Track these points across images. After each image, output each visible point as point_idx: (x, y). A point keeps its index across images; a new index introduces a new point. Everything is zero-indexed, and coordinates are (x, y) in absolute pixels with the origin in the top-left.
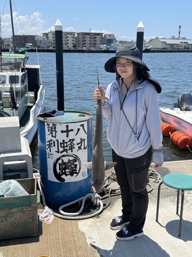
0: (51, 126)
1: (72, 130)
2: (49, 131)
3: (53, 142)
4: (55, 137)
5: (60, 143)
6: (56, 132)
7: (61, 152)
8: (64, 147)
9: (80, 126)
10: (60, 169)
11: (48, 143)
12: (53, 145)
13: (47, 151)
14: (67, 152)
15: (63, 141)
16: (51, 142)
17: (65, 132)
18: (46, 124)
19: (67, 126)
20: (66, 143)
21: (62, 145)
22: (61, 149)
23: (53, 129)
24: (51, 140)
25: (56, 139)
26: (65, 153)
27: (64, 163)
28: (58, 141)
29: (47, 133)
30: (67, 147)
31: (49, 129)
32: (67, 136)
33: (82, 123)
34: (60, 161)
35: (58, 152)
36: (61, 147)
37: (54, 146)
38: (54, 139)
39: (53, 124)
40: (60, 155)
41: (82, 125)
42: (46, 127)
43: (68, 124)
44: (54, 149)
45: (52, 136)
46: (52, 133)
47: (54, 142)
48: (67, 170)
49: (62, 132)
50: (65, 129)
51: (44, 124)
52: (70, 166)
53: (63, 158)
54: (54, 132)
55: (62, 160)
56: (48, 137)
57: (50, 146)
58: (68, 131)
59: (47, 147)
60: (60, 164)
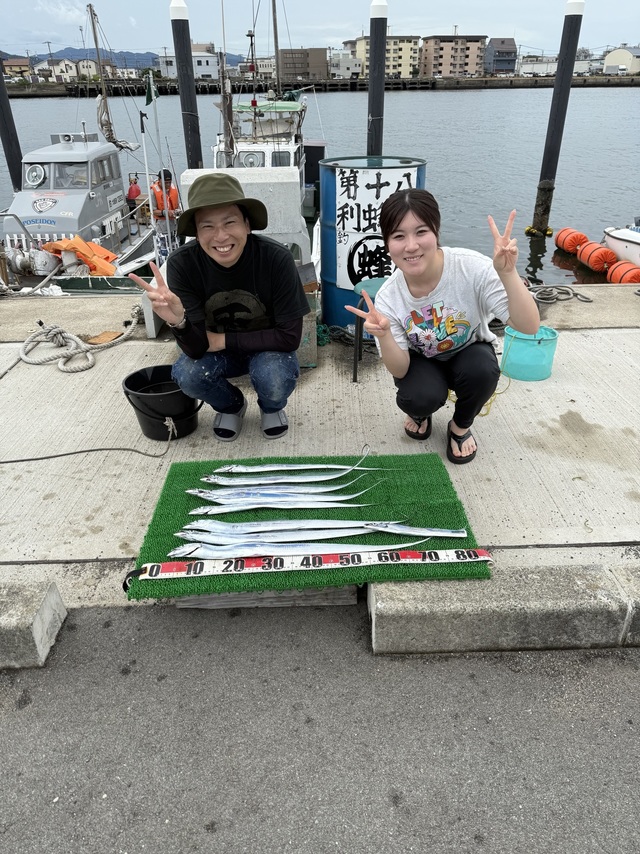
0: (346, 175)
1: (387, 184)
2: (342, 186)
3: (349, 209)
4: (354, 198)
5: (364, 212)
6: (356, 187)
7: (364, 230)
8: (370, 219)
9: (405, 176)
10: (360, 265)
11: (339, 212)
12: (348, 216)
13: (338, 227)
14: (375, 230)
15: (370, 206)
16: (345, 210)
17: (373, 187)
18: (338, 173)
19: (379, 176)
20: (375, 210)
21: (367, 216)
22: (364, 224)
23: (350, 183)
24: (346, 205)
25: (356, 201)
26: (370, 232)
27: (367, 252)
28: (358, 206)
29: (340, 190)
30: (375, 218)
31: (343, 182)
32: (378, 197)
33: (407, 171)
34: (361, 249)
35: (358, 229)
36: (366, 219)
37: (352, 217)
38: (352, 203)
39: (352, 172)
40: (360, 236)
41: (408, 176)
42: (338, 178)
43: (381, 171)
44: (351, 223)
45: (349, 197)
46: (348, 190)
47: (352, 209)
48: (373, 268)
49: (369, 186)
50: (374, 181)
51: (334, 171)
52: (379, 259)
53: (368, 243)
54: (352, 188)
55: (365, 246)
56: (341, 200)
57: (343, 216)
58: (379, 186)
59: (338, 220)
60: (360, 255)
